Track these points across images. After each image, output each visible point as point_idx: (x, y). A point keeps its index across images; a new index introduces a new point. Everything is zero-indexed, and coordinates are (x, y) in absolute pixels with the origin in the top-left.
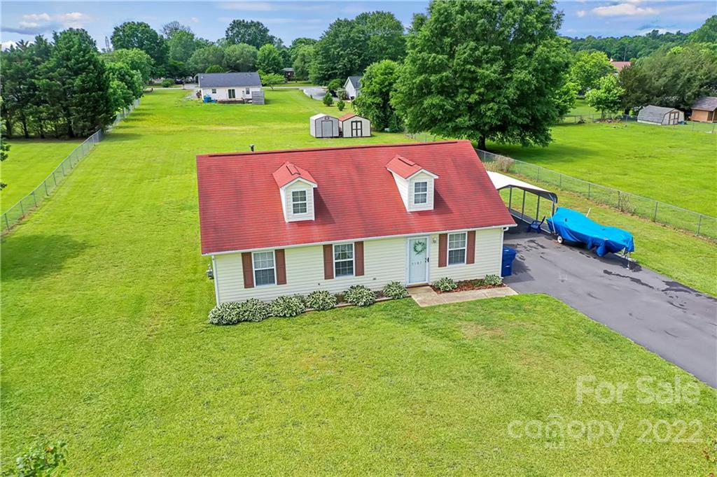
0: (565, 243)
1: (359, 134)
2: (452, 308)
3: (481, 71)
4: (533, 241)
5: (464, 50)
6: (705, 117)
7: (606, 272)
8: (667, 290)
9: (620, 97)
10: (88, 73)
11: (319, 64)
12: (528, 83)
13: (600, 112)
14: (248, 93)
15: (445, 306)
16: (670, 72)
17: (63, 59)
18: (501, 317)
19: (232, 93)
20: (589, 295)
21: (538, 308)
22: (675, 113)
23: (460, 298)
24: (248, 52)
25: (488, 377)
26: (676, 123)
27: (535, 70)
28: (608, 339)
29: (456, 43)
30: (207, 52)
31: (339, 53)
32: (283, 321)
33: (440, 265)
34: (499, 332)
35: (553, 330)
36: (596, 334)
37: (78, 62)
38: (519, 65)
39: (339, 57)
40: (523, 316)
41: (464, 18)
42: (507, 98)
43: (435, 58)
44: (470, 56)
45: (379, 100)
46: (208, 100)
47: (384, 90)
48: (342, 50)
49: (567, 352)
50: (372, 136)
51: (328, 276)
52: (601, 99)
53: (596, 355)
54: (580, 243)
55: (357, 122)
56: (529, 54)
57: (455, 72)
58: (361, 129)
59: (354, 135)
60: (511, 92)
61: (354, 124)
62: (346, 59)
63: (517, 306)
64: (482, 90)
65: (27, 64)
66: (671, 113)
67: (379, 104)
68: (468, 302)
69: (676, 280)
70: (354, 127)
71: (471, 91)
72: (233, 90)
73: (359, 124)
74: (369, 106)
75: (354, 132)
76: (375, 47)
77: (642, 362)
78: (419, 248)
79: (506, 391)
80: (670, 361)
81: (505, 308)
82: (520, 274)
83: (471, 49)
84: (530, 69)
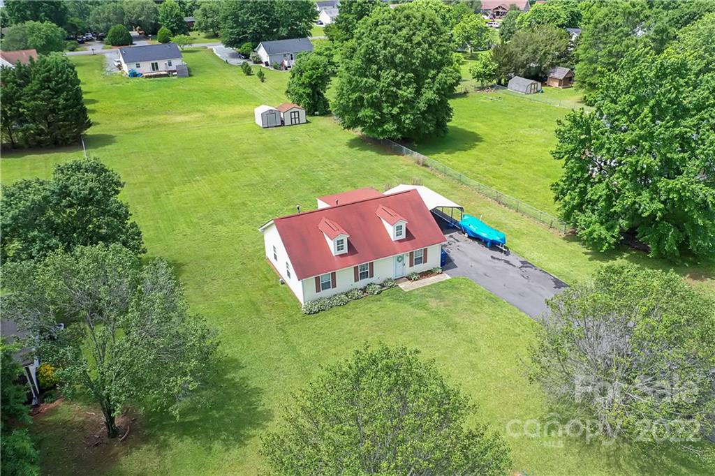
0: (469, 237)
1: (297, 122)
2: (421, 290)
3: (399, 92)
4: (451, 236)
5: (387, 75)
6: (556, 84)
7: (492, 257)
8: (522, 267)
9: (494, 71)
10: (68, 92)
11: (230, 28)
12: (434, 100)
13: (480, 81)
14: (170, 65)
15: (417, 289)
16: (530, 49)
17: (45, 81)
18: (446, 294)
19: (155, 67)
20: (486, 275)
21: (462, 286)
22: (534, 84)
23: (423, 284)
24: (149, 8)
25: (448, 327)
26: (535, 91)
27: (437, 89)
28: (495, 301)
29: (380, 69)
30: (106, 11)
31: (248, 18)
32: (341, 308)
33: (410, 266)
34: (447, 303)
35: (471, 298)
36: (490, 298)
37: (58, 83)
38: (426, 86)
39: (249, 22)
40: (456, 292)
41: (386, 52)
42: (420, 110)
43: (366, 82)
44: (392, 80)
45: (309, 91)
46: (134, 75)
47: (313, 83)
48: (250, 15)
49: (478, 310)
50: (307, 122)
51: (356, 280)
52: (481, 73)
53: (491, 309)
54: (476, 238)
55: (294, 112)
56: (433, 78)
57: (381, 91)
58: (299, 118)
59: (294, 122)
60: (422, 106)
61: (293, 114)
62: (256, 24)
63: (451, 286)
64: (402, 105)
65: (13, 87)
66: (532, 84)
67: (309, 94)
68: (429, 286)
69: (526, 260)
70: (293, 117)
71: (393, 105)
72: (156, 64)
73: (297, 114)
74: (301, 96)
75: (293, 120)
76: (282, 12)
77: (509, 312)
78: (400, 259)
79: (456, 333)
80: (521, 310)
81: (446, 288)
82: (449, 264)
83: (392, 76)
84: (435, 89)
